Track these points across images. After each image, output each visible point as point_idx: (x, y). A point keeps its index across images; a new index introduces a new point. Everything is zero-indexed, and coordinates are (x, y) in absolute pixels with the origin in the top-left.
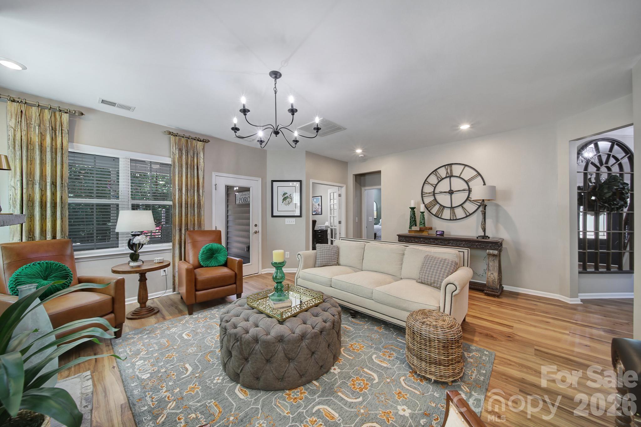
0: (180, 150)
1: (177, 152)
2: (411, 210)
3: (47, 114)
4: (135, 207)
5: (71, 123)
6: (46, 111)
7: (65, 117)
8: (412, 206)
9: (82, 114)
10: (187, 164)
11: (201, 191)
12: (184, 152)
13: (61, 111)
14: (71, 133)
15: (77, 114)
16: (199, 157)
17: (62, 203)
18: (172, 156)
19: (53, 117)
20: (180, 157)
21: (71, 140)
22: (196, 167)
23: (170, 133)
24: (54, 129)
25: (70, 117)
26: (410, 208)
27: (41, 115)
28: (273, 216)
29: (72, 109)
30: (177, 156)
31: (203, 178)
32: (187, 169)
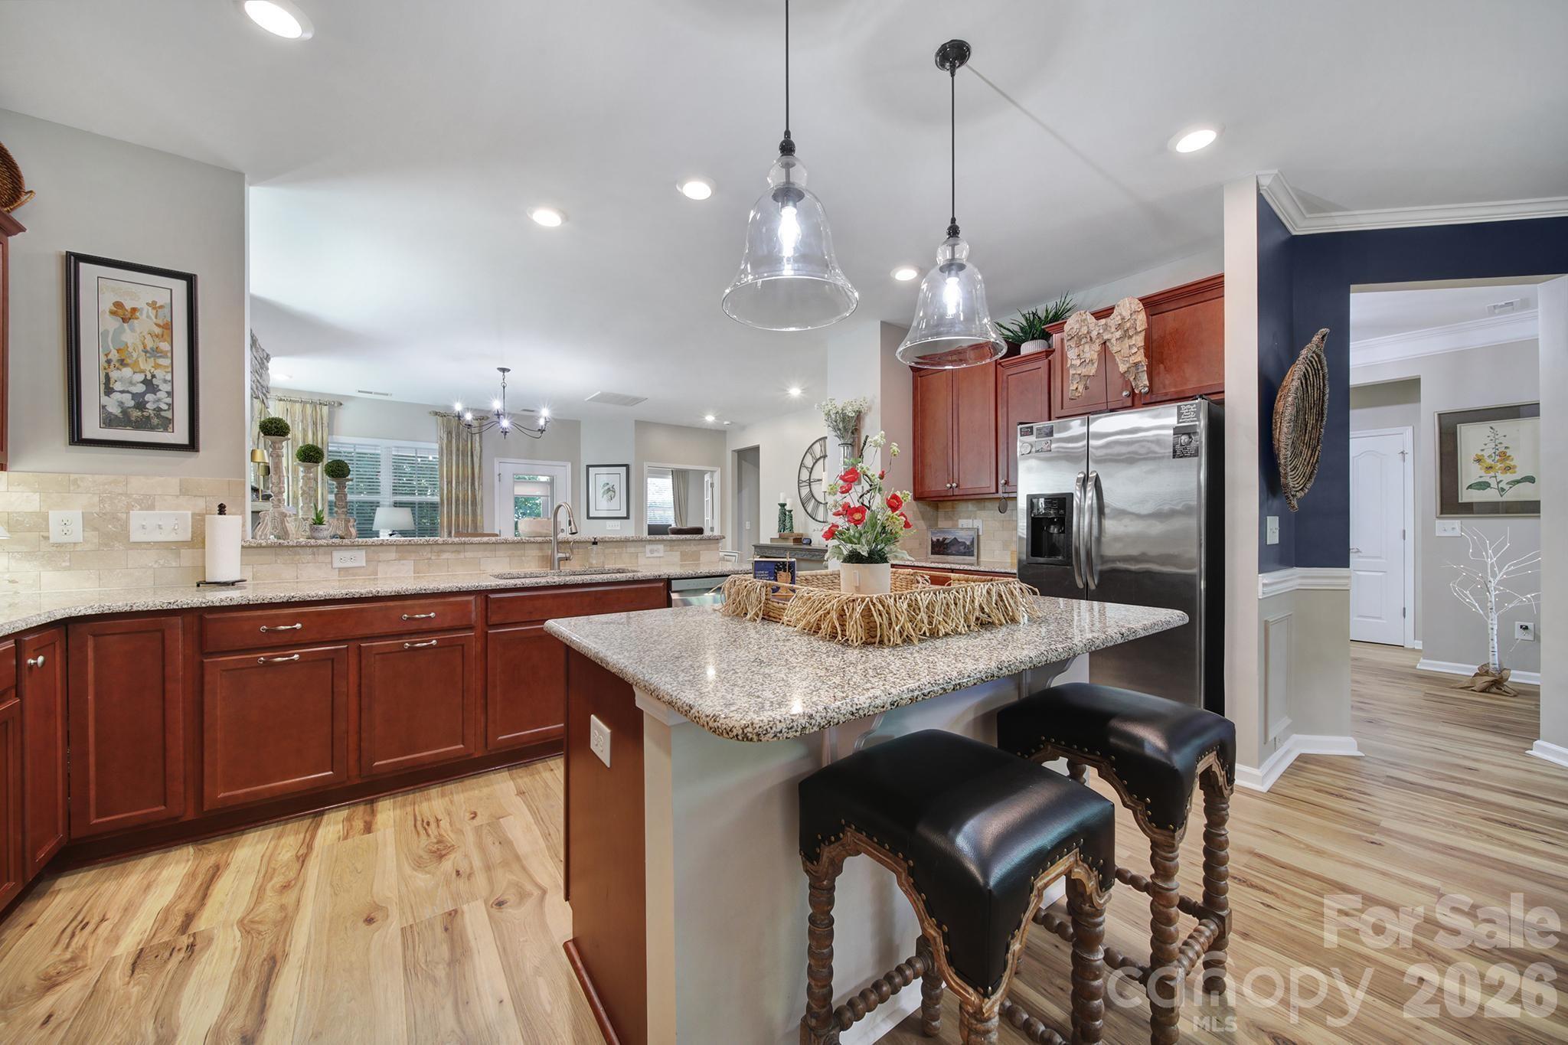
0: (449, 433)
1: (445, 436)
2: (780, 507)
3: (309, 408)
4: (397, 505)
5: (331, 415)
6: (308, 405)
7: (325, 409)
8: (782, 502)
9: (341, 404)
10: (458, 450)
11: (476, 484)
12: (454, 435)
13: (320, 404)
14: (330, 426)
15: (336, 405)
16: (473, 440)
17: (323, 500)
18: (439, 442)
19: (314, 412)
20: (450, 441)
21: (331, 433)
22: (469, 454)
23: (436, 414)
24: (315, 424)
25: (329, 408)
26: (779, 504)
27: (303, 411)
28: (589, 517)
29: (331, 399)
30: (445, 441)
31: (480, 467)
32: (458, 456)
